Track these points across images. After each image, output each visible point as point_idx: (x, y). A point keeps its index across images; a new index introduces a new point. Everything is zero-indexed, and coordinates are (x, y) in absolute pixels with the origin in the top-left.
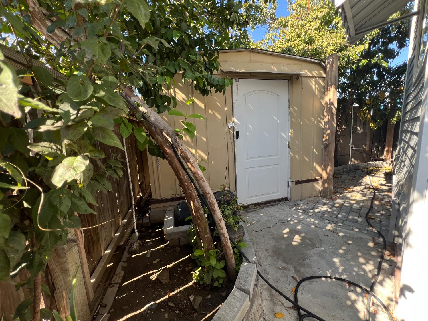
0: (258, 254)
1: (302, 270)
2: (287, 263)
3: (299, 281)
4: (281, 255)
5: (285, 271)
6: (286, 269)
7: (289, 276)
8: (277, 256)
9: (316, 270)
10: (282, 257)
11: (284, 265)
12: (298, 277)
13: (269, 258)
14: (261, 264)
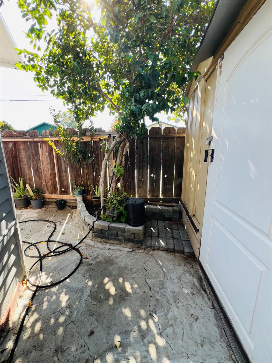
0: (118, 252)
1: (86, 268)
2: (98, 262)
3: (83, 259)
4: (106, 263)
5: (94, 258)
6: (95, 259)
7: (90, 257)
8: (107, 260)
9: (78, 276)
10: (104, 262)
11: (98, 260)
12: (85, 262)
13: (110, 255)
14: (109, 250)
